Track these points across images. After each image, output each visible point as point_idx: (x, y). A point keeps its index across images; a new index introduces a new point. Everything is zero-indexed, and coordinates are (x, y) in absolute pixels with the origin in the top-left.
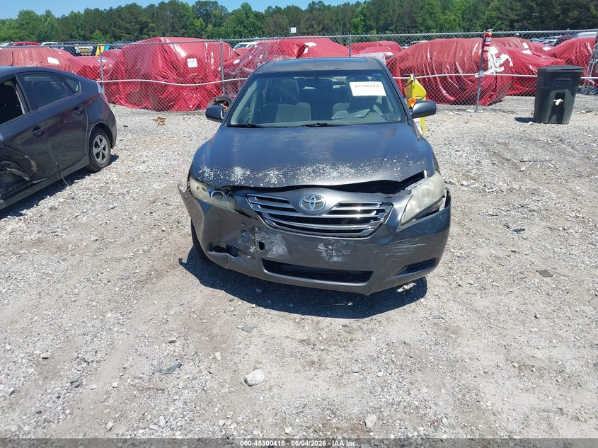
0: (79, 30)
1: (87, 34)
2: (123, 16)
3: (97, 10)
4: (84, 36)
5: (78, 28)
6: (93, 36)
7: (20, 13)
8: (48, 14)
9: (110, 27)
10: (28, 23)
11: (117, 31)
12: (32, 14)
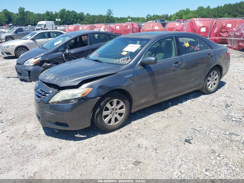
0: (219, 13)
1: (222, 15)
2: (241, 6)
3: (230, 4)
4: (220, 16)
5: (219, 12)
6: (224, 16)
7: (198, 8)
8: (209, 7)
9: (233, 11)
10: (199, 12)
11: (236, 13)
12: (202, 8)
